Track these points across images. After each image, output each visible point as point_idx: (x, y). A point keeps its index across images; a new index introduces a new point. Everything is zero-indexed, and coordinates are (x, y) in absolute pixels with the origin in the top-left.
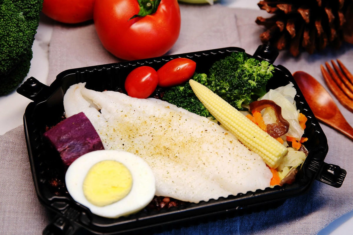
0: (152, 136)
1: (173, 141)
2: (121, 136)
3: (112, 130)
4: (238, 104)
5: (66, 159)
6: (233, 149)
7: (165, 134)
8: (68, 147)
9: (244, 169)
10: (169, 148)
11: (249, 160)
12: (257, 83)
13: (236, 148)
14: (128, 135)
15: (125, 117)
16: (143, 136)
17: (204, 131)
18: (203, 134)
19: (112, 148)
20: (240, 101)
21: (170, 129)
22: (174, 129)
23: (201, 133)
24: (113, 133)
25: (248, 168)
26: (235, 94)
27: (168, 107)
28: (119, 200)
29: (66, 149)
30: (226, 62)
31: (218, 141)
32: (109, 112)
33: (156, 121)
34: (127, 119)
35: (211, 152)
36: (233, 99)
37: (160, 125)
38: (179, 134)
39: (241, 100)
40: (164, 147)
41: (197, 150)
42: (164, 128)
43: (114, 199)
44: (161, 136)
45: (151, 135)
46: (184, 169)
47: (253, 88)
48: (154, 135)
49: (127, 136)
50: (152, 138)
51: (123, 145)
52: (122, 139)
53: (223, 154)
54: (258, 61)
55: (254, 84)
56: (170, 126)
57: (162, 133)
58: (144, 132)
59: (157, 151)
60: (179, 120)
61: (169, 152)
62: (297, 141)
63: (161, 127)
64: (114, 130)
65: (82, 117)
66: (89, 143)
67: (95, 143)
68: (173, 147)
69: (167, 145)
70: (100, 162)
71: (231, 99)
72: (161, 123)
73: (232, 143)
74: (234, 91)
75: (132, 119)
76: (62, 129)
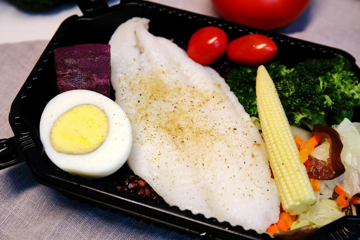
0: (175, 107)
1: (192, 123)
2: (144, 91)
3: (139, 81)
4: (297, 117)
5: (61, 86)
6: (251, 165)
7: (190, 111)
8: (68, 74)
9: (244, 195)
10: (182, 129)
11: (259, 187)
12: (333, 103)
13: (254, 166)
14: (151, 94)
15: (162, 73)
16: (166, 103)
17: (232, 129)
18: (229, 131)
19: (125, 99)
20: (300, 115)
21: (199, 108)
22: (202, 110)
23: (227, 130)
24: (137, 84)
25: (249, 196)
26: (296, 103)
27: (219, 86)
28: (78, 154)
29: (67, 74)
30: (316, 63)
31: (239, 147)
32: (149, 61)
33: (192, 93)
34: (162, 77)
35: (220, 156)
36: (293, 108)
37: (192, 99)
38: (203, 119)
39: (303, 115)
40: (179, 125)
41: (208, 145)
42: (193, 105)
43: (74, 150)
44: (185, 111)
45: (175, 105)
46: (179, 160)
47: (325, 106)
48: (178, 107)
49: (149, 95)
50: (174, 109)
51: (139, 102)
52: (141, 95)
53: (232, 164)
54: (356, 78)
55: (329, 102)
56: (202, 106)
57: (186, 109)
58: (171, 99)
59: (169, 126)
60: (216, 104)
61: (179, 133)
62: (346, 198)
63: (192, 102)
64: (140, 82)
65: (105, 50)
66: (93, 80)
67: (100, 83)
68: (187, 129)
69: (183, 124)
70: (88, 105)
71: (291, 108)
72: (194, 98)
73: (254, 157)
74: (295, 99)
75: (168, 79)
76: (73, 52)
